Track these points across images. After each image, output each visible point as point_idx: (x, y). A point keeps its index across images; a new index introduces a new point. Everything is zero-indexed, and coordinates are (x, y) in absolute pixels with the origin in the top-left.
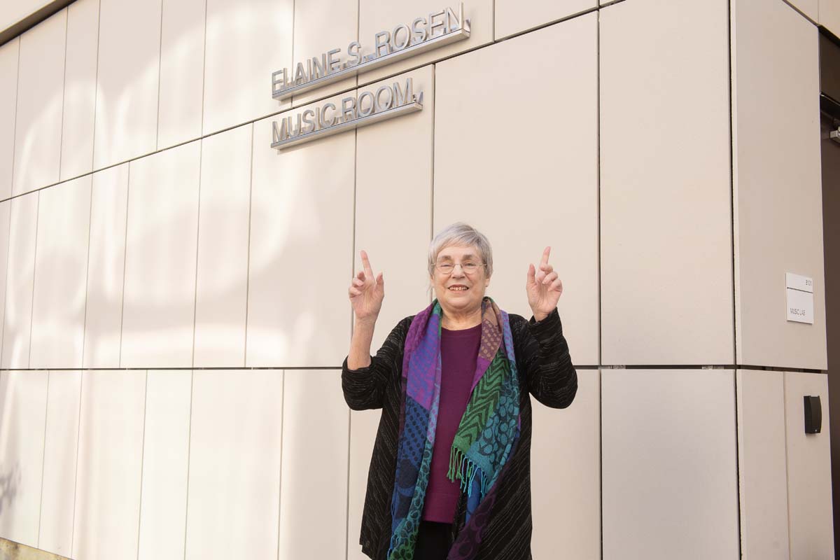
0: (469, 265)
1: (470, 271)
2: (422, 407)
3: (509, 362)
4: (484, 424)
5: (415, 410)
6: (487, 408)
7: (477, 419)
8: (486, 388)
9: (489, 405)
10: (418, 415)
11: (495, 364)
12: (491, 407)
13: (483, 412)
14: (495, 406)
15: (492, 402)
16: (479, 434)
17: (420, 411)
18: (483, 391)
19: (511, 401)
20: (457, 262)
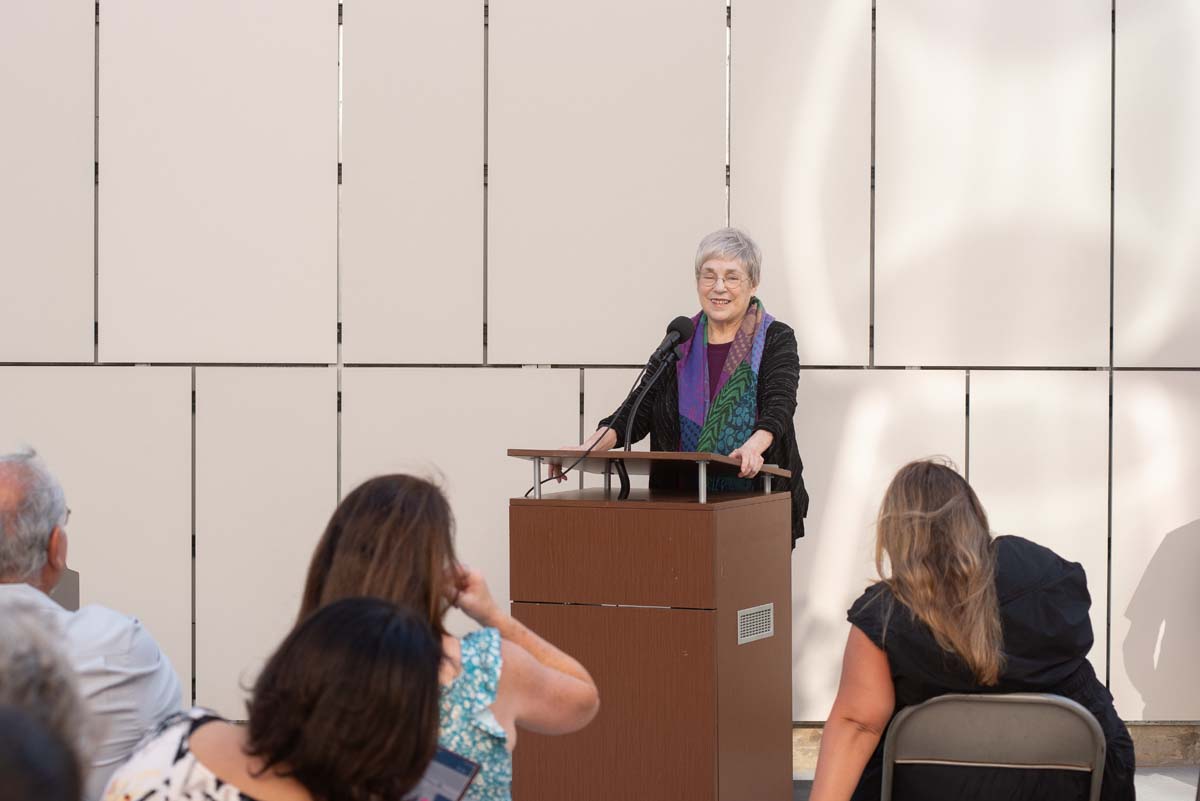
0: (733, 279)
1: (731, 285)
2: (695, 424)
3: (750, 373)
4: (716, 435)
5: (689, 427)
6: (719, 421)
7: (710, 434)
8: (721, 403)
9: (721, 418)
10: (692, 431)
11: (733, 378)
12: (723, 420)
13: (716, 425)
14: (726, 418)
15: (724, 416)
16: (713, 447)
17: (693, 427)
18: (718, 406)
19: (747, 411)
20: (721, 276)
